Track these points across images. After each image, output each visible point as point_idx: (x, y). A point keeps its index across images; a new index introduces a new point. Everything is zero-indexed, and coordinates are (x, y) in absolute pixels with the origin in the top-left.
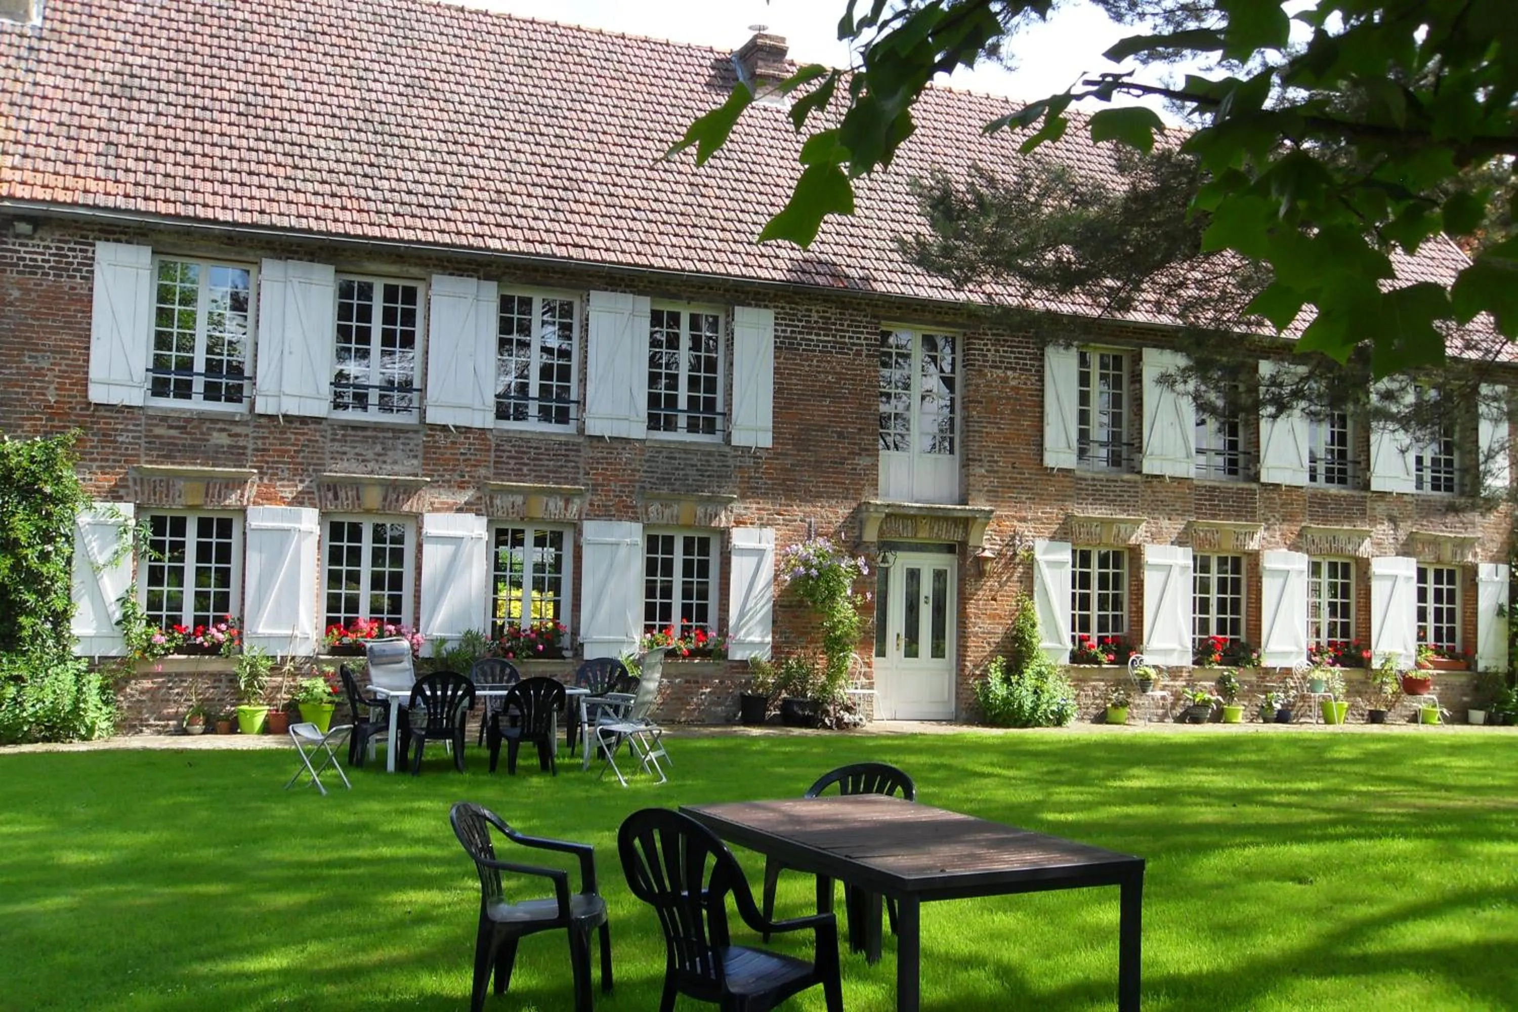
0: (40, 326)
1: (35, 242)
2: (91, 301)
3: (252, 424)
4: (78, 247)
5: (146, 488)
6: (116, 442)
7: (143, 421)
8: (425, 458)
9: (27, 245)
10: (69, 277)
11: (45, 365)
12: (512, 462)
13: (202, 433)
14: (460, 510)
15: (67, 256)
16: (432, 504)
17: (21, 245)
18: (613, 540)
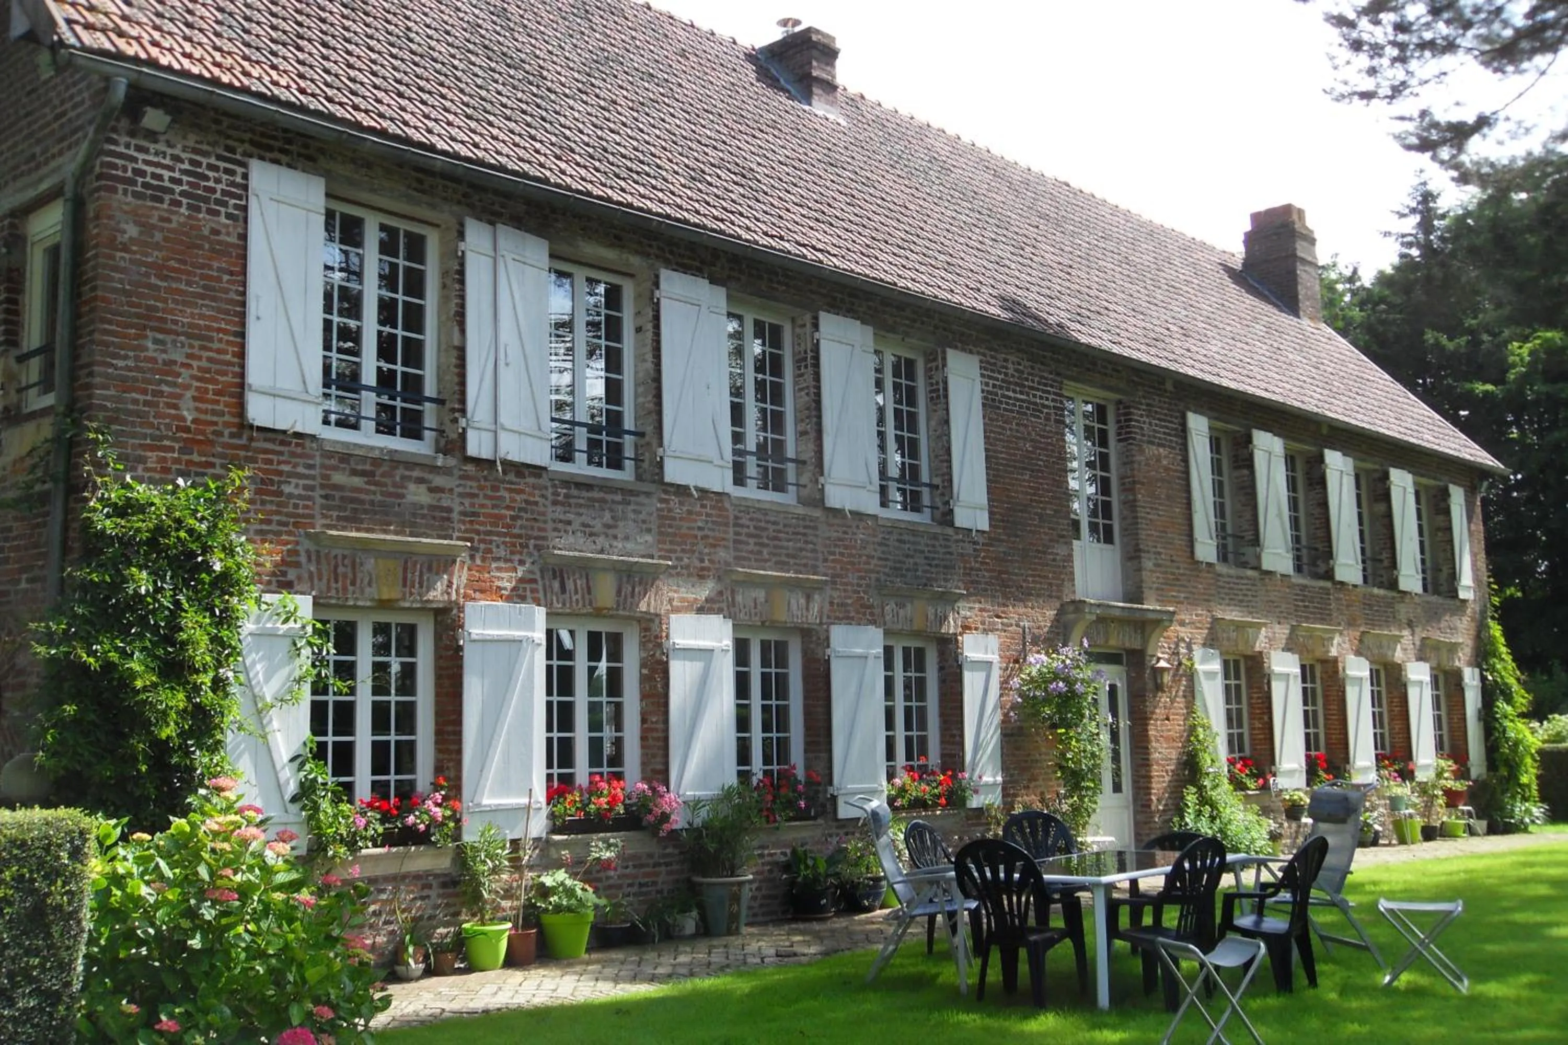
0: (169, 290)
1: (161, 147)
2: (244, 257)
3: (456, 472)
4: (222, 165)
5: (324, 567)
6: (279, 493)
7: (318, 460)
8: (661, 533)
9: (146, 151)
10: (211, 212)
11: (179, 357)
12: (752, 541)
13: (395, 485)
14: (701, 610)
15: (207, 178)
16: (671, 601)
17: (139, 149)
18: (859, 651)
